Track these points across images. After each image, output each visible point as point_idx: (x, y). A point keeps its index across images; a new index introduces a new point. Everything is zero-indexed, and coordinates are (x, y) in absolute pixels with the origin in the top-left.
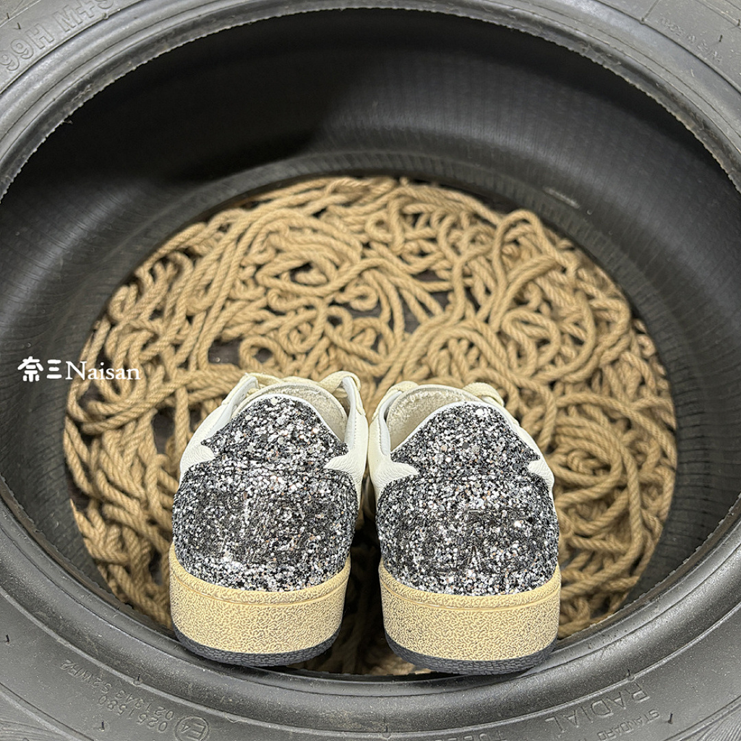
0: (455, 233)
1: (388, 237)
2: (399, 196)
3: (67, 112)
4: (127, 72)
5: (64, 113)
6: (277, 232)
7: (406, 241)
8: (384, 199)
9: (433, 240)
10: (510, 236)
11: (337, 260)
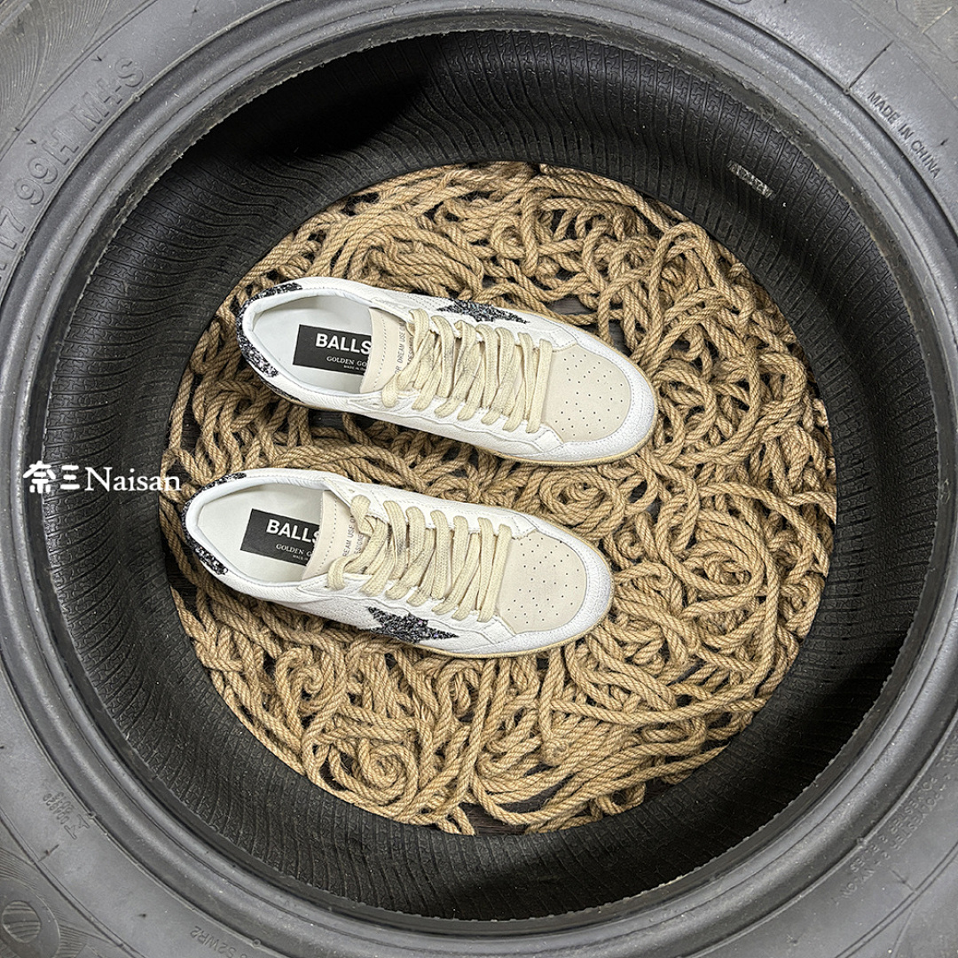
0: (606, 247)
1: (519, 253)
2: (535, 190)
3: (110, 236)
4: (172, 162)
5: (107, 239)
6: (380, 248)
7: (541, 258)
8: (516, 196)
9: (576, 255)
10: (674, 252)
11: (455, 286)
